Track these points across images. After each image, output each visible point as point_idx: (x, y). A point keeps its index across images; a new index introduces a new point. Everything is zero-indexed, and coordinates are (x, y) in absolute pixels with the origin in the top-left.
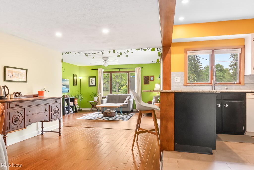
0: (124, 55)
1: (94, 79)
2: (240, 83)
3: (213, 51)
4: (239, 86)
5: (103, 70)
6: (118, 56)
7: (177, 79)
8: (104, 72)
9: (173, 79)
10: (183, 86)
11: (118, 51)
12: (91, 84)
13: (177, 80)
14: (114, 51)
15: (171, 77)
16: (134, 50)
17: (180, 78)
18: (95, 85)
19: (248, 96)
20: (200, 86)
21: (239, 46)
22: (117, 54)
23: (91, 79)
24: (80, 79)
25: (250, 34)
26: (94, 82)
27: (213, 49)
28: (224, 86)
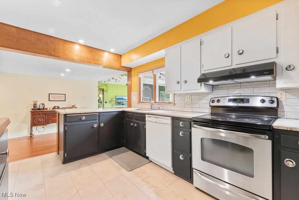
4: (170, 106)
10: (137, 104)
17: (135, 97)
20: (146, 105)
28: (160, 106)
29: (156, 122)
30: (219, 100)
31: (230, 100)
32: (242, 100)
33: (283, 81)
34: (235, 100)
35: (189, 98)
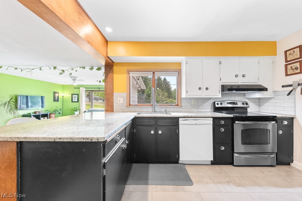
0: (67, 73)
1: (76, 96)
2: (178, 105)
3: (154, 73)
4: (176, 108)
5: (85, 89)
6: (61, 74)
7: (119, 100)
8: (86, 91)
9: (116, 100)
10: (126, 108)
11: (60, 68)
12: (74, 100)
13: (119, 102)
14: (55, 68)
15: (114, 98)
16: (78, 69)
17: (122, 99)
18: (78, 101)
19: (181, 121)
20: (142, 108)
21: (177, 69)
22: (58, 71)
23: (74, 96)
24: (63, 96)
25: (184, 57)
26: (76, 99)
27: (154, 71)
28: (164, 108)
29: (196, 124)
30: (221, 103)
31: (228, 103)
32: (234, 103)
33: (260, 94)
34: (230, 103)
35: (195, 101)
